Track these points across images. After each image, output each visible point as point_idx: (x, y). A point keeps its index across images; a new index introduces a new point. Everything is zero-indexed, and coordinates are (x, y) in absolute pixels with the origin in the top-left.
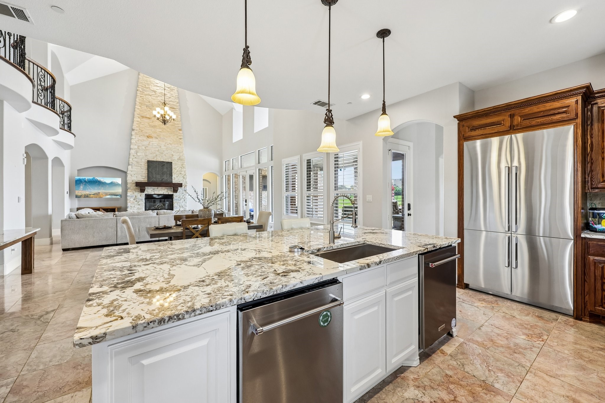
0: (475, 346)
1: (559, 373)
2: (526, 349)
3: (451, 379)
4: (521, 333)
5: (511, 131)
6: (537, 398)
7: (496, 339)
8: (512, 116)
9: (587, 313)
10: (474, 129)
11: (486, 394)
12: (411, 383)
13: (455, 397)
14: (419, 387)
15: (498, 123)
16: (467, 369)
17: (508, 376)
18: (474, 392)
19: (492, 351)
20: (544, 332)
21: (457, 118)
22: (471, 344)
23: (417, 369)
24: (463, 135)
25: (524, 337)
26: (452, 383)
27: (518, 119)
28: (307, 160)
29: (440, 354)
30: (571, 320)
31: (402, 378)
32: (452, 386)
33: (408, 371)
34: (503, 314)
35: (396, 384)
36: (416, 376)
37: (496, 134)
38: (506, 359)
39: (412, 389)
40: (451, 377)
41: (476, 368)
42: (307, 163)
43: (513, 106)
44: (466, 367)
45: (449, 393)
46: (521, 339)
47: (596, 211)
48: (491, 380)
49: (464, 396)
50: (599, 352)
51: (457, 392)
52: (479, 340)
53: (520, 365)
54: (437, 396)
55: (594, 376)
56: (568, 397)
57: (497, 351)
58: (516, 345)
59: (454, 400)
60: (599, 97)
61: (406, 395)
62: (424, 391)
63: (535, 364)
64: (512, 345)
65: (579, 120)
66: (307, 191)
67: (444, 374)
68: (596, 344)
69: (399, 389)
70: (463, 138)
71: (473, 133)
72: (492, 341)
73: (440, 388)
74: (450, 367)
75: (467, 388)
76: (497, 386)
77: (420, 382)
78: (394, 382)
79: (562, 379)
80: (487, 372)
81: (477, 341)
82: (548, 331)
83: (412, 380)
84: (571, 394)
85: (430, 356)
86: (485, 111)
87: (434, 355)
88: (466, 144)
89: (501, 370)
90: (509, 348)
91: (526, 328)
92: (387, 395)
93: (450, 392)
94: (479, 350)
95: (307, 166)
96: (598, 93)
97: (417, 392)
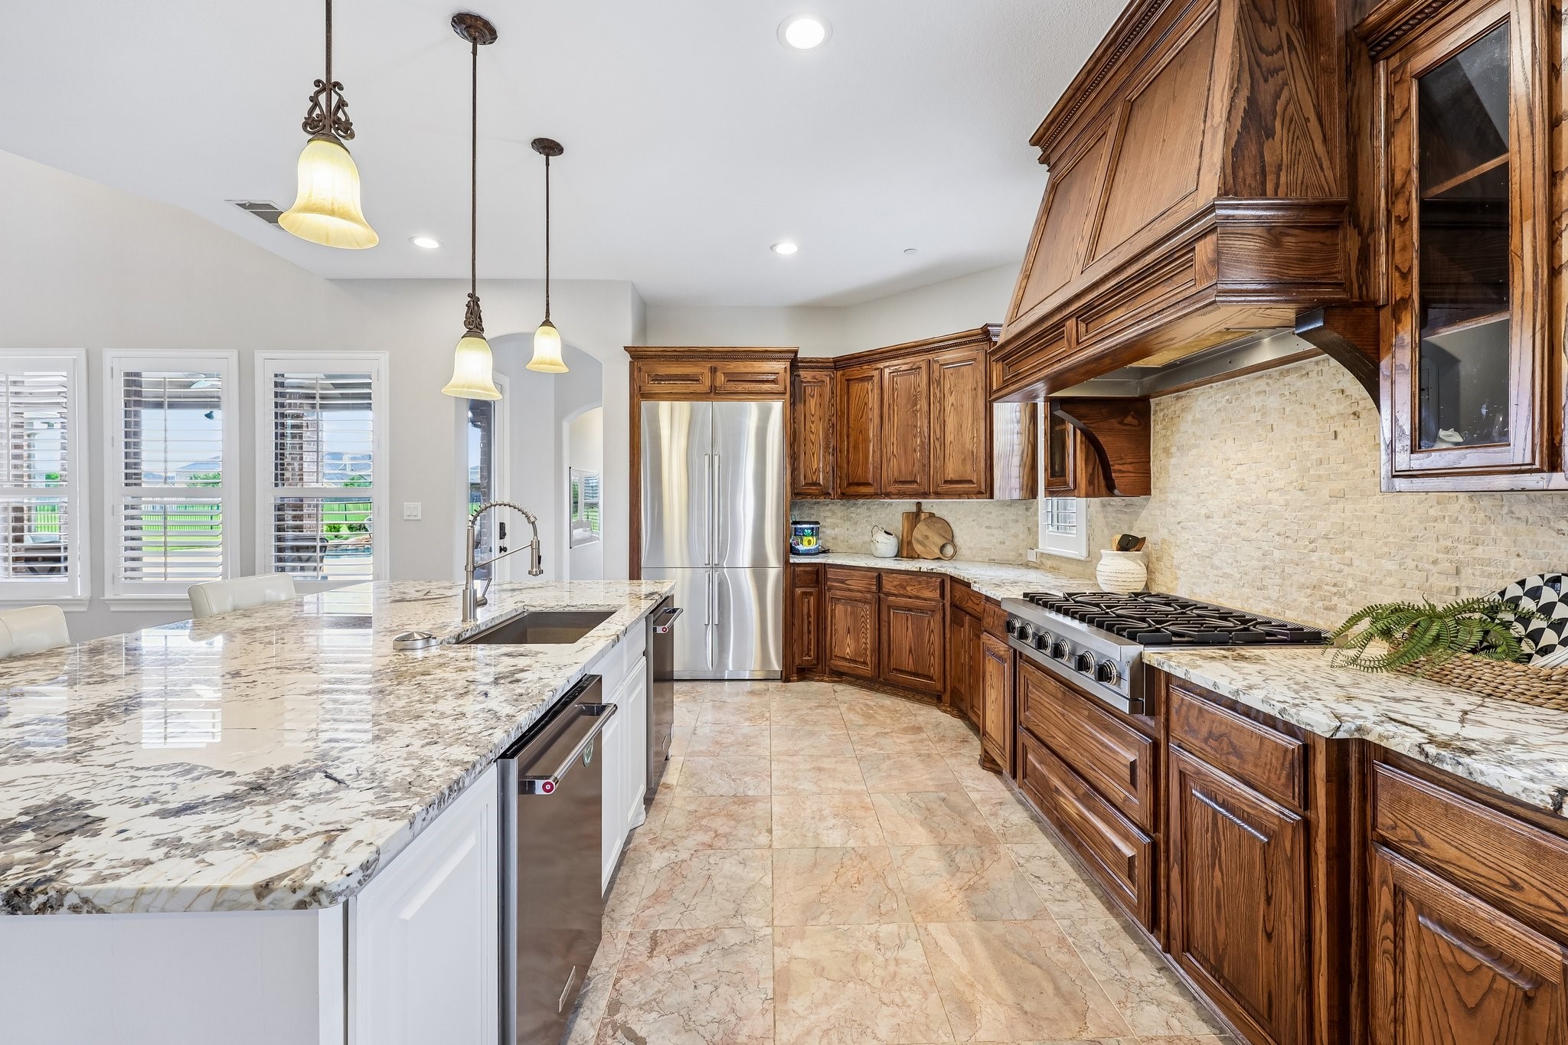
0: (702, 759)
1: (797, 748)
2: (756, 736)
3: (698, 814)
4: (742, 720)
5: (712, 395)
6: (791, 784)
7: (719, 739)
8: (714, 370)
9: (795, 670)
10: (658, 379)
11: (745, 808)
12: (651, 848)
13: (716, 832)
14: (664, 847)
15: (694, 379)
16: (709, 791)
17: (756, 776)
18: (732, 813)
19: (723, 756)
20: (764, 709)
21: (629, 352)
22: (696, 758)
23: (647, 827)
24: (640, 387)
25: (747, 723)
26: (703, 818)
27: (721, 378)
28: (127, 374)
29: (665, 791)
30: (780, 684)
31: (635, 850)
32: (704, 822)
33: (636, 836)
34: (710, 703)
35: (630, 863)
36: (651, 836)
37: (691, 396)
38: (743, 758)
39: (657, 854)
40: (696, 811)
41: (719, 785)
42: (128, 383)
43: (716, 354)
44: (706, 790)
45: (706, 832)
46: (746, 727)
47: (799, 526)
48: (741, 790)
49: (722, 825)
50: (817, 711)
51: (714, 825)
52: (702, 748)
53: (760, 757)
54: (695, 843)
55: (823, 737)
56: (814, 768)
57: (730, 753)
58: (745, 736)
59: (717, 836)
60: (804, 367)
61: (655, 866)
62: (675, 848)
63: (773, 749)
64: (741, 739)
65: (788, 396)
66: (126, 485)
67: (686, 813)
68: (812, 704)
69: (640, 866)
70: (639, 394)
71: (656, 388)
72: (717, 743)
73: (692, 832)
74: (688, 800)
75: (722, 813)
76: (750, 793)
77: (663, 840)
78: (625, 862)
79: (802, 753)
80: (733, 784)
81: (701, 752)
82: (767, 706)
83: (650, 844)
84: (815, 764)
85: (653, 799)
86: (675, 351)
87: (657, 797)
88: (645, 405)
89: (745, 773)
90: (739, 743)
91: (745, 712)
92: (626, 884)
93: (706, 829)
94: (710, 762)
95: (128, 393)
96: (802, 362)
97: (666, 854)
